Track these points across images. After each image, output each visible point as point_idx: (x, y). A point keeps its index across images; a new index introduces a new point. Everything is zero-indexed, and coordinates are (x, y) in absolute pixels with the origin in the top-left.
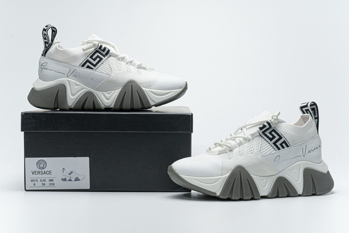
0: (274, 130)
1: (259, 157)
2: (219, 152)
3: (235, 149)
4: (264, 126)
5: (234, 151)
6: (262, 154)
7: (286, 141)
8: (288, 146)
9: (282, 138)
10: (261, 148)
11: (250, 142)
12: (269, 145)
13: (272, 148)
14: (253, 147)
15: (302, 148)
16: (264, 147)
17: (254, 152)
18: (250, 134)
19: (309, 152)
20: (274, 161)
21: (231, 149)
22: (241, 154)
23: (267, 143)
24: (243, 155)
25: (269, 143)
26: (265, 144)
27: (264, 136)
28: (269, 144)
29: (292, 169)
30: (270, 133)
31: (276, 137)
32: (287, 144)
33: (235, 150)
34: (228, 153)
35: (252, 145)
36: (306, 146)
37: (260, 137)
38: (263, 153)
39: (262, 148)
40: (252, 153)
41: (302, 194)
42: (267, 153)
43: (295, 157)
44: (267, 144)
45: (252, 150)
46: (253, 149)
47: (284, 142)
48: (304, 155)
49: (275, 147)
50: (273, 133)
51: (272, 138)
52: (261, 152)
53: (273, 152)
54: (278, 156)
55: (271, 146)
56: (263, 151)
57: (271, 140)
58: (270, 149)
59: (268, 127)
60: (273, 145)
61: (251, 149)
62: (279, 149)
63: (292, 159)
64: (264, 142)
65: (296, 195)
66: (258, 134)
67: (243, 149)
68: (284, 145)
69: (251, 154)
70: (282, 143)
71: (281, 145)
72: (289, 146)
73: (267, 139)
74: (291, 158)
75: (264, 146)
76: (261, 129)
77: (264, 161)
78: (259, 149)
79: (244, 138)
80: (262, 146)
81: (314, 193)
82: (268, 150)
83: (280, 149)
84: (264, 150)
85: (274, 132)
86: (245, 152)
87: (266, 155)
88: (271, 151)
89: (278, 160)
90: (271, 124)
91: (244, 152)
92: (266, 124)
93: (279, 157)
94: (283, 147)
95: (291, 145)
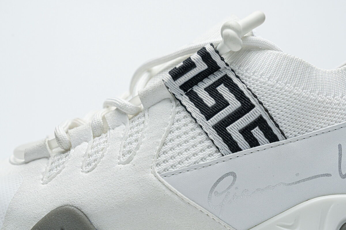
0: (226, 81)
1: (151, 176)
2: (26, 155)
3: (79, 144)
4: (189, 65)
5: (72, 151)
6: (164, 166)
7: (266, 117)
8: (272, 138)
9: (253, 106)
10: (164, 144)
11: (137, 122)
12: (200, 134)
13: (209, 143)
14: (136, 140)
15: (340, 146)
16: (177, 141)
17: (135, 158)
18: (139, 95)
20: (211, 191)
21: (66, 146)
22: (89, 164)
23: (192, 125)
24: (96, 165)
25: (201, 127)
26: (184, 129)
27: (186, 100)
28: (199, 130)
29: (290, 224)
30: (212, 90)
31: (228, 104)
32: (270, 129)
33: (79, 147)
34: (50, 161)
35: (137, 132)
37: (174, 104)
38: (171, 162)
39: (170, 145)
40: (128, 162)
42: (186, 163)
43: (304, 180)
44: (192, 129)
45: (130, 152)
46: (135, 145)
47: (260, 122)
48: (344, 173)
49: (219, 141)
50: (222, 89)
51: (214, 107)
52: (163, 157)
53: (209, 160)
54: (227, 174)
55: (204, 136)
56: (170, 154)
57: (208, 113)
58: (200, 147)
59: (201, 66)
60: (214, 135)
61: (128, 148)
62: (234, 147)
63: (289, 184)
64: (183, 121)
66: (166, 94)
67: (102, 146)
68: (257, 133)
69: (124, 164)
70: (252, 125)
71: (246, 132)
72: (279, 136)
73: (196, 112)
74: (283, 184)
75: (178, 137)
76: (176, 74)
77: (169, 193)
78: (158, 148)
79: (117, 109)
80: (170, 137)
82: (192, 151)
83: (240, 150)
84: (177, 150)
85: (226, 85)
86: (104, 159)
87: (179, 167)
88: (201, 155)
89: (229, 188)
90: (216, 58)
91: (103, 156)
92: (195, 57)
93: (231, 178)
94: (253, 143)
95: (286, 134)
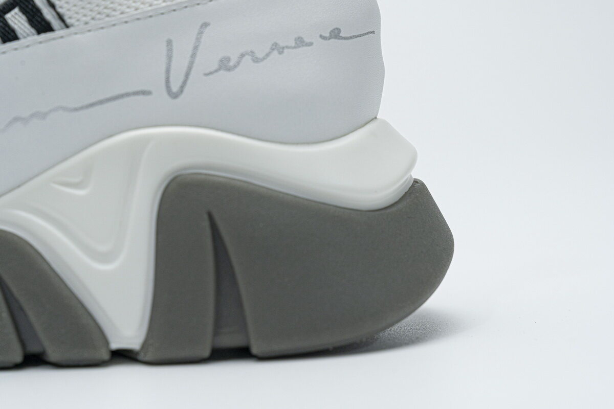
15: (169, 43)
19: (225, 65)
36: (205, 25)
41: (145, 345)
43: (101, 102)
48: (175, 88)
63: (76, 110)
65: (86, 355)
68: (16, 18)
70: (8, 7)
72: (54, 22)
74: (65, 109)
81: (229, 340)
95: (68, 21)
